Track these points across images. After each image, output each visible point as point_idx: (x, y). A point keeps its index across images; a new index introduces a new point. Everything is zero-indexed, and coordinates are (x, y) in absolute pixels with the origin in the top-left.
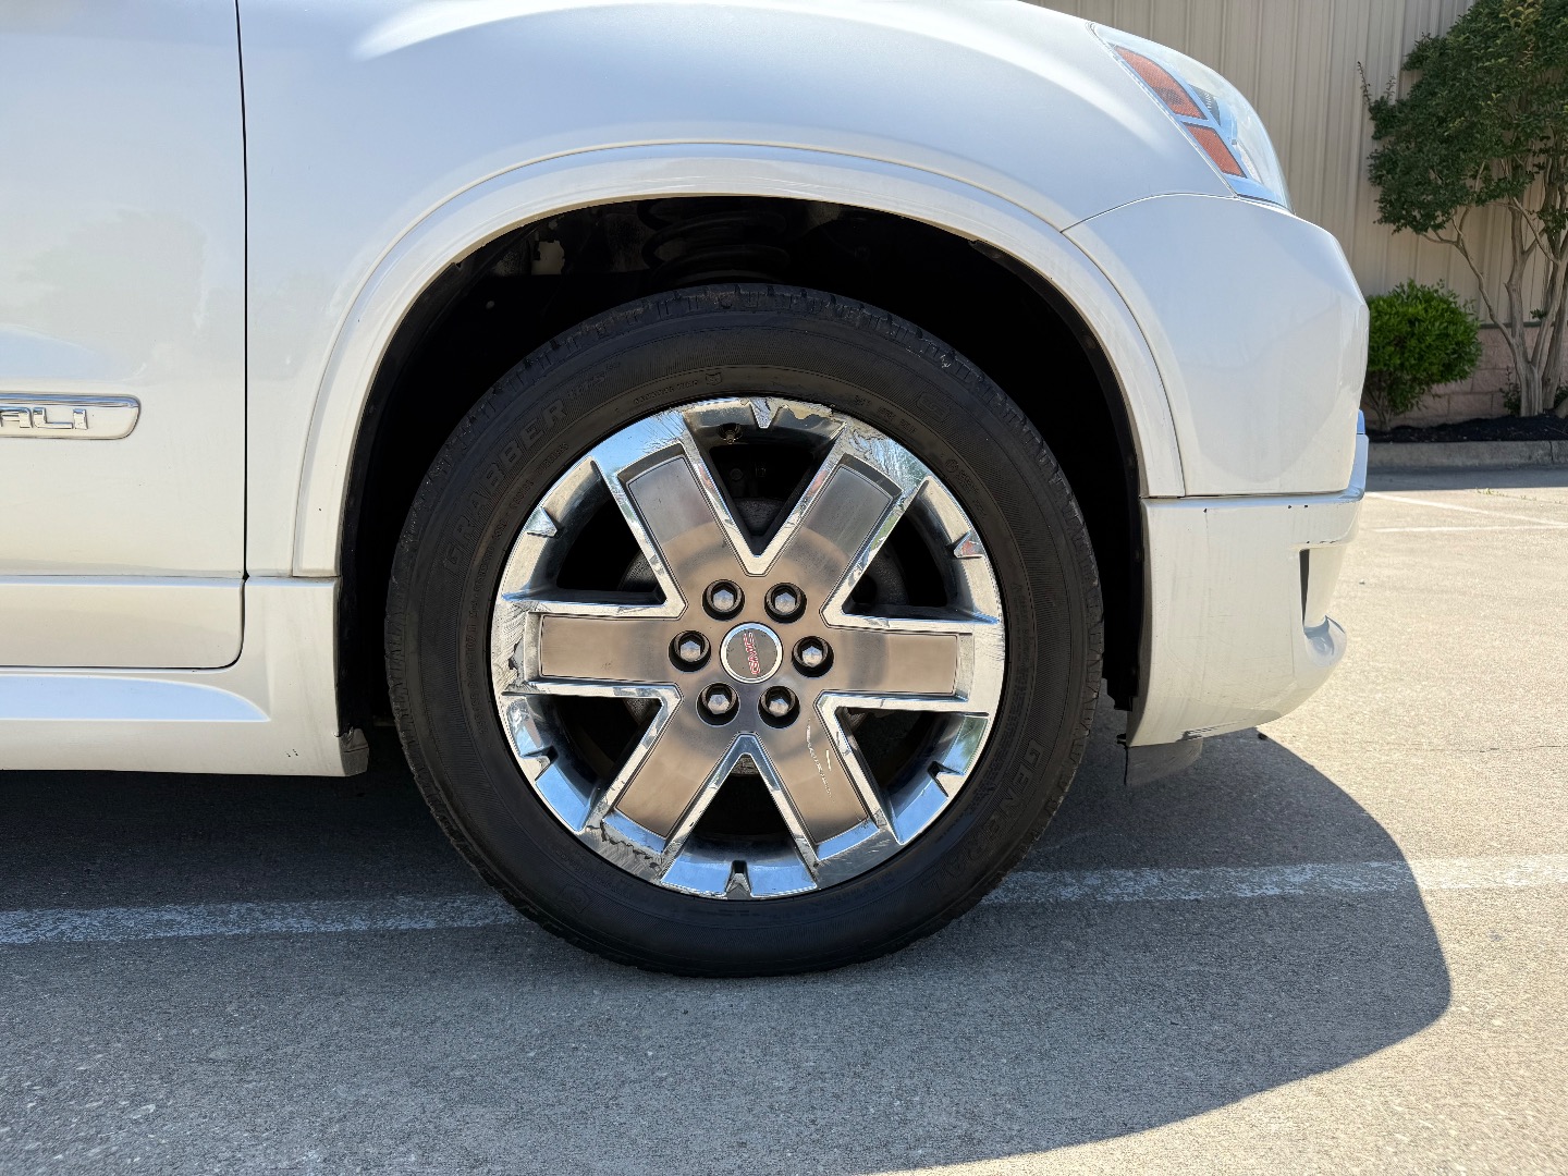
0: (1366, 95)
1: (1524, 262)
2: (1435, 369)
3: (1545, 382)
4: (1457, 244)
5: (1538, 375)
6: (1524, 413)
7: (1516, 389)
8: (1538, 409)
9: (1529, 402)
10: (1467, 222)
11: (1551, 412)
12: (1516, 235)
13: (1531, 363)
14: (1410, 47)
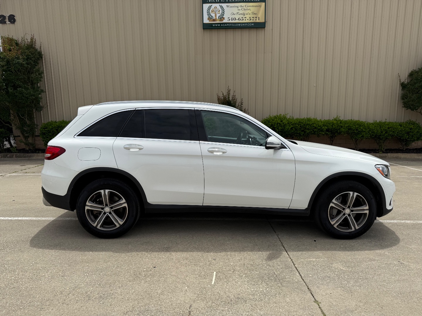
0: (400, 81)
2: (415, 139)
4: (420, 113)
14: (410, 72)
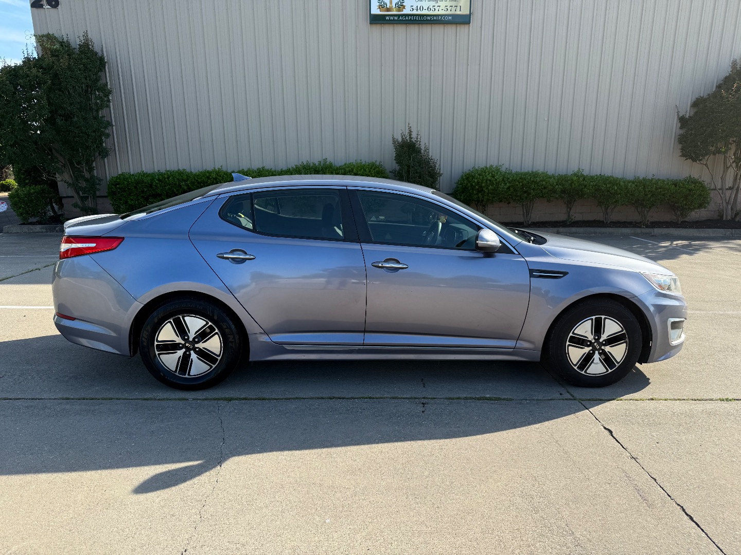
0: (678, 115)
1: (727, 170)
2: (696, 206)
3: (732, 209)
4: (706, 165)
5: (730, 207)
6: (724, 219)
7: (723, 211)
8: (729, 218)
9: (726, 216)
10: (710, 159)
11: (733, 219)
12: (725, 163)
13: (728, 203)
